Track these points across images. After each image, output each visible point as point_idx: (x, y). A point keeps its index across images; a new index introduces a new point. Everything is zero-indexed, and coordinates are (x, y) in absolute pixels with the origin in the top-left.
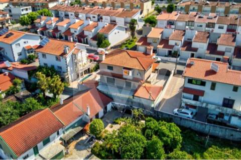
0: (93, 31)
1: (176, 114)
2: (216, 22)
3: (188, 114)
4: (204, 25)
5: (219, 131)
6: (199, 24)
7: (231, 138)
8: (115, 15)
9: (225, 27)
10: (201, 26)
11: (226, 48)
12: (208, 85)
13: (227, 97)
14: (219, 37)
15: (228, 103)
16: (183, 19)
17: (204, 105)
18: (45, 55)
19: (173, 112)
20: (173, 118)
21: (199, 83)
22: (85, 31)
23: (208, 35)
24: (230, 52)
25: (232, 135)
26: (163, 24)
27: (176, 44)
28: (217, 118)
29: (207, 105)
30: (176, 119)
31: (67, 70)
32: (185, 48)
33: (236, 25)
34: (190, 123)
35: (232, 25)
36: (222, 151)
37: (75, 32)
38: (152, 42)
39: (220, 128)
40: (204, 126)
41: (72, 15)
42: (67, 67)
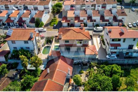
0: (29, 17)
1: (108, 59)
2: (96, 3)
3: (115, 57)
4: (90, 6)
5: (130, 61)
6: (88, 6)
7: (135, 63)
8: (36, 4)
9: (101, 6)
10: (89, 6)
11: (109, 18)
12: (122, 40)
13: (131, 44)
14: (104, 12)
15: (131, 47)
16: (79, 3)
17: (121, 51)
18: (14, 42)
19: (106, 58)
20: (108, 61)
21: (117, 40)
22: (23, 18)
23: (98, 12)
24: (111, 19)
25: (136, 62)
26: (68, 7)
27: (84, 19)
28: (126, 55)
29: (122, 50)
30: (110, 61)
31: (34, 48)
32: (89, 20)
33: (106, 4)
34: (117, 61)
35: (104, 4)
36: (136, 70)
37: (15, 19)
38: (70, 19)
39: (131, 60)
40: (124, 61)
41: (2, 7)
42: (34, 47)
